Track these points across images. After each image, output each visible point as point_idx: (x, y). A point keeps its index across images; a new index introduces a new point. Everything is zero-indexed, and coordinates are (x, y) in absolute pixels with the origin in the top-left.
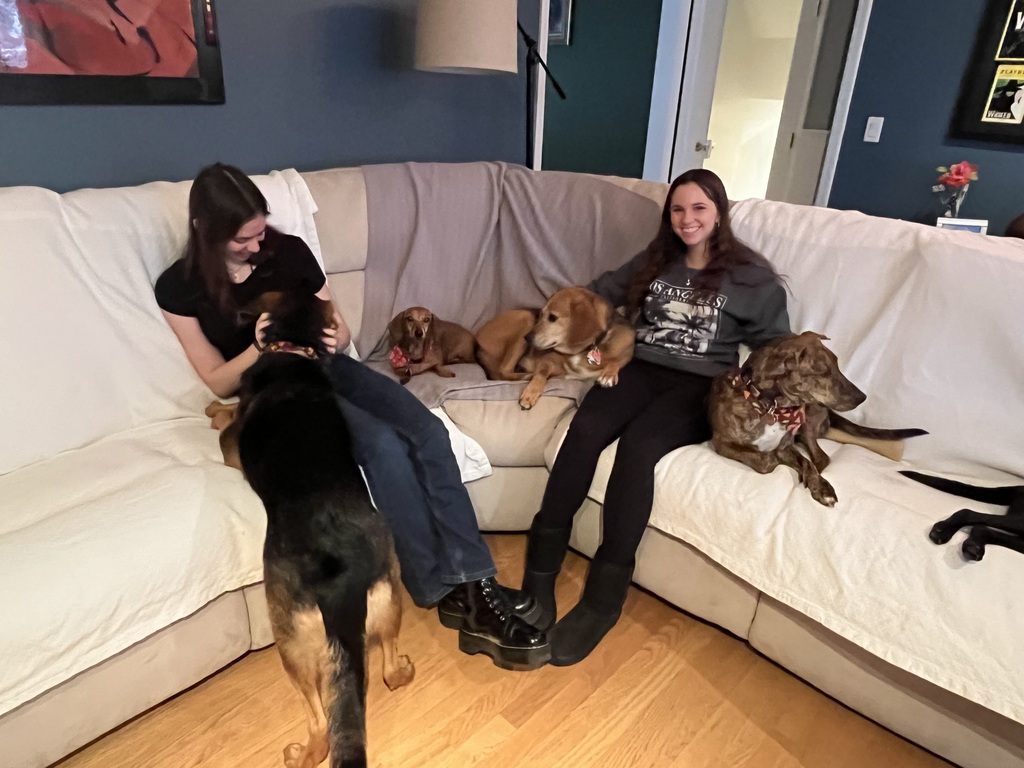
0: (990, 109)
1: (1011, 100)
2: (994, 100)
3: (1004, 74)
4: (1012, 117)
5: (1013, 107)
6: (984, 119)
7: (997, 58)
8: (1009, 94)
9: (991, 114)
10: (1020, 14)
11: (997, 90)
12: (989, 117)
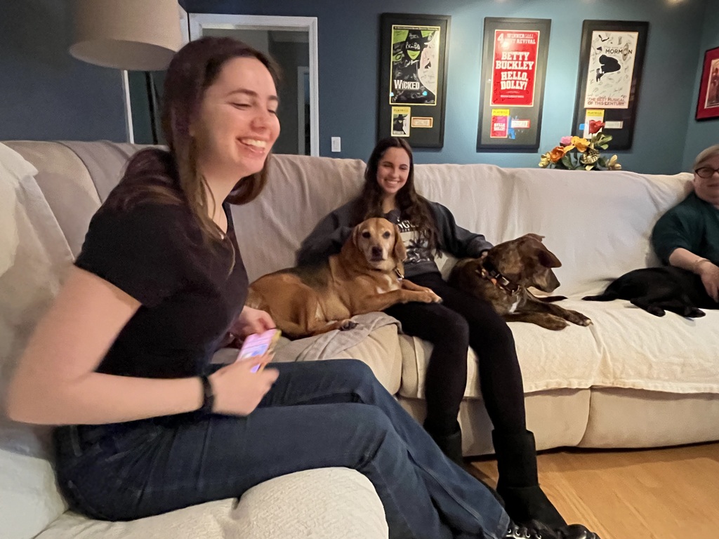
0: (394, 129)
1: (402, 124)
2: (394, 125)
3: (395, 111)
4: (405, 134)
5: (404, 128)
6: (392, 135)
7: (390, 103)
8: (400, 122)
9: (395, 132)
10: (395, 81)
11: (394, 120)
12: (394, 134)
